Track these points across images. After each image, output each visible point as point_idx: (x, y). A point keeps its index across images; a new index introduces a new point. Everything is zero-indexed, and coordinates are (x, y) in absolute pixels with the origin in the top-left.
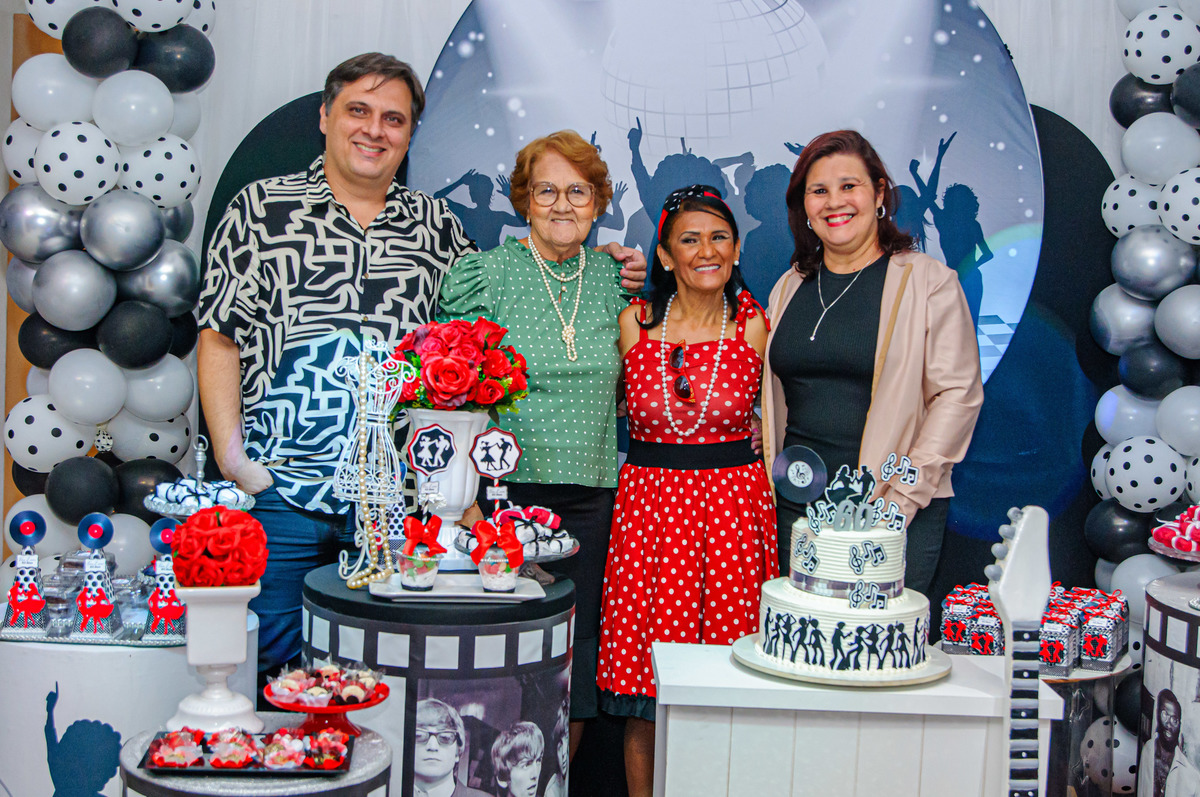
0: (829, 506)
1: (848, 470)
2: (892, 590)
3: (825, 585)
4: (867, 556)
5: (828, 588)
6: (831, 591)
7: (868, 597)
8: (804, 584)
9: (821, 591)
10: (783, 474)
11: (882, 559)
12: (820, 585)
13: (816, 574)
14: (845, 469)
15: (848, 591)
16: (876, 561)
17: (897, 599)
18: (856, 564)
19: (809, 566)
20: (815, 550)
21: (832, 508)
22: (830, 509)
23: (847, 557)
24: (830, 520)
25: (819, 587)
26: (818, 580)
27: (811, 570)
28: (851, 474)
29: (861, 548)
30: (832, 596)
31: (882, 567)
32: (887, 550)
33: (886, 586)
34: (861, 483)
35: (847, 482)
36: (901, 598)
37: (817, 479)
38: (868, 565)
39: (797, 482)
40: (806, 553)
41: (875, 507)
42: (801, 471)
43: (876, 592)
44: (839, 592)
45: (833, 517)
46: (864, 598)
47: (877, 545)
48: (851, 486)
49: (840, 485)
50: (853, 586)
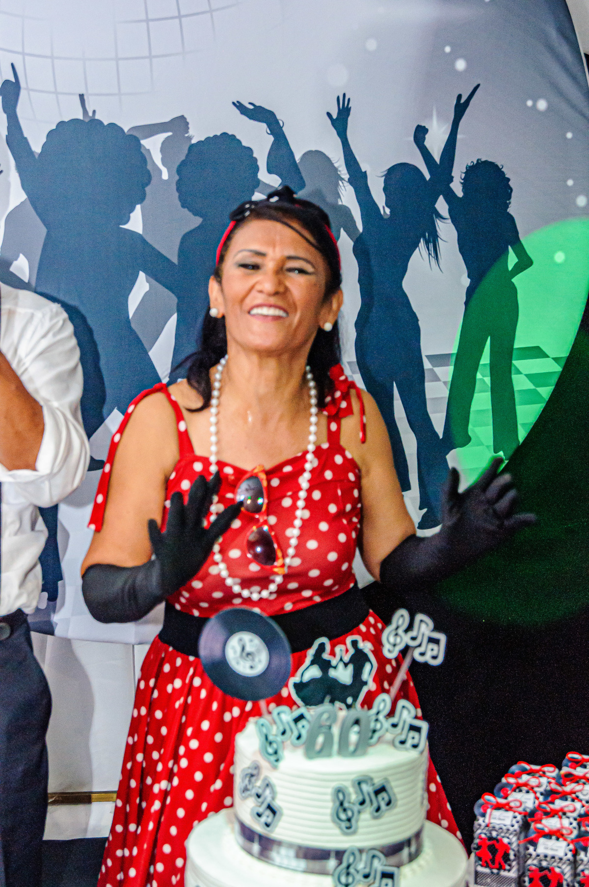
0: (296, 713)
1: (328, 647)
2: (405, 852)
3: (292, 853)
4: (362, 803)
5: (297, 856)
6: (302, 864)
7: (366, 876)
8: (256, 847)
9: (285, 862)
10: (217, 653)
11: (389, 803)
12: (283, 851)
13: (278, 833)
14: (322, 647)
15: (332, 863)
16: (378, 809)
17: (414, 865)
18: (343, 816)
19: (263, 819)
20: (274, 793)
21: (301, 717)
22: (297, 720)
23: (328, 806)
24: (299, 737)
25: (283, 856)
26: (279, 843)
27: (267, 825)
28: (333, 653)
29: (351, 790)
30: (307, 871)
31: (389, 816)
32: (397, 788)
33: (393, 850)
34: (351, 667)
35: (325, 666)
36: (421, 861)
37: (276, 662)
38: (365, 817)
39: (243, 668)
40: (258, 796)
41: (374, 711)
42: (248, 649)
43: (379, 865)
44: (317, 865)
45: (304, 733)
46: (359, 877)
47: (378, 782)
48: (332, 673)
49: (314, 672)
50: (339, 854)
